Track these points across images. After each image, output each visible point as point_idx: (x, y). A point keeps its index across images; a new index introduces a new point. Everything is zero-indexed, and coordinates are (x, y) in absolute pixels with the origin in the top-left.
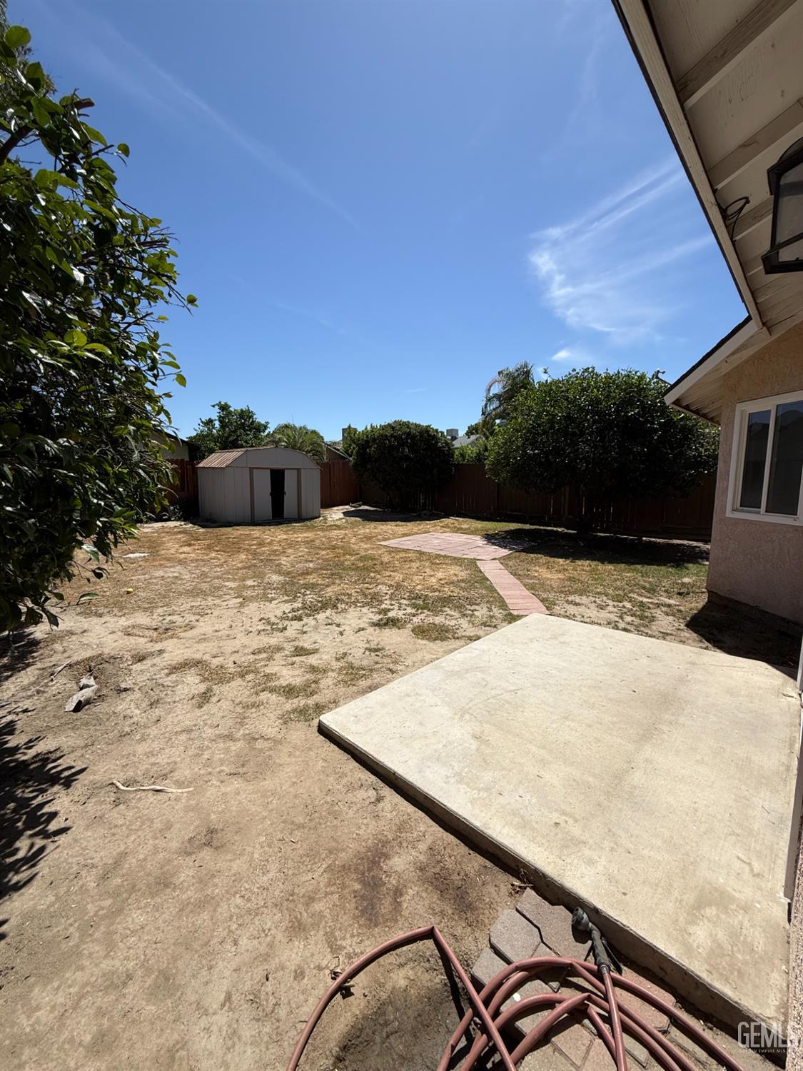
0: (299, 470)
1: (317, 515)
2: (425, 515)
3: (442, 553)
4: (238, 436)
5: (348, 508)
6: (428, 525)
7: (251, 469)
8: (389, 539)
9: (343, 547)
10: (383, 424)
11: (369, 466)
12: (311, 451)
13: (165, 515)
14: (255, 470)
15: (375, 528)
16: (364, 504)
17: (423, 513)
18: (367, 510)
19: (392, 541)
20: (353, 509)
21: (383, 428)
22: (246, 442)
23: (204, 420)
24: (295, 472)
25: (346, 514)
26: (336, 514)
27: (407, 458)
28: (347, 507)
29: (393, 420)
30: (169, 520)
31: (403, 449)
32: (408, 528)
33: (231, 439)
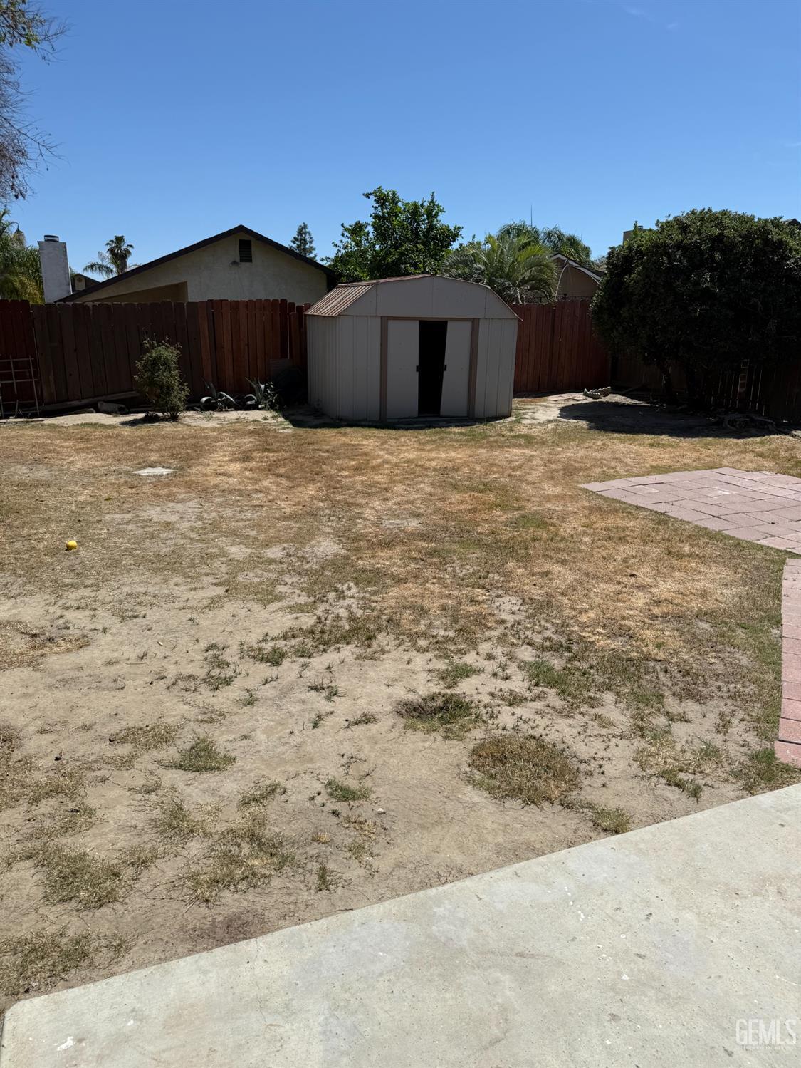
0: (475, 323)
1: (504, 411)
2: (732, 423)
3: (713, 526)
4: (402, 254)
5: (580, 398)
6: (727, 447)
7: (385, 321)
8: (612, 477)
9: (504, 488)
10: (663, 220)
11: (624, 312)
12: (530, 279)
13: (251, 399)
14: (391, 323)
15: (603, 448)
16: (615, 391)
17: (727, 418)
18: (617, 404)
19: (617, 483)
20: (590, 400)
21: (664, 227)
22: (415, 266)
23: (347, 226)
24: (469, 324)
25: (567, 412)
26: (546, 411)
27: (706, 295)
28: (579, 396)
29: (688, 210)
30: (255, 407)
31: (700, 276)
32: (677, 452)
33: (389, 260)
